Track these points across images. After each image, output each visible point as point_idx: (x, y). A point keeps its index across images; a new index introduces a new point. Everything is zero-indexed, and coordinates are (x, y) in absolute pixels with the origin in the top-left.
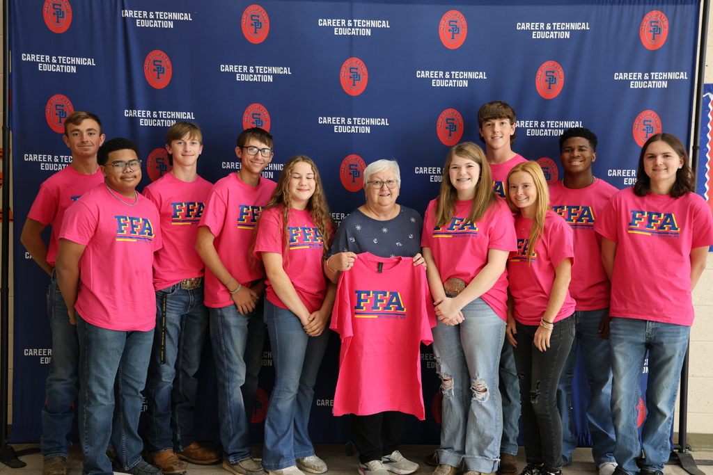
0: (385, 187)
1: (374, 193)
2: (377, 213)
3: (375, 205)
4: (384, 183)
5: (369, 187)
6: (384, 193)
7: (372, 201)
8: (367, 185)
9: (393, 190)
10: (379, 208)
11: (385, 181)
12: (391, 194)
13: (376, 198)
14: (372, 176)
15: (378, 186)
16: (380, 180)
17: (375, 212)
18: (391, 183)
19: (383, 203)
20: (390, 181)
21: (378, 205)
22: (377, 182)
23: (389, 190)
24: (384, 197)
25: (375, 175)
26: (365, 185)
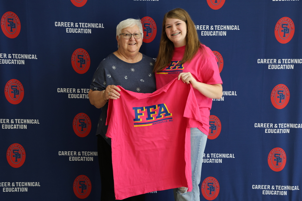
0: (133, 38)
1: (125, 43)
2: (127, 57)
3: (125, 51)
4: (132, 34)
5: (121, 38)
6: (132, 42)
7: (123, 48)
8: (119, 37)
9: (138, 40)
10: (128, 54)
11: (132, 33)
12: (137, 43)
13: (126, 46)
14: (123, 30)
15: (128, 37)
16: (129, 34)
17: (125, 56)
18: (137, 35)
19: (131, 50)
20: (136, 34)
21: (128, 51)
22: (127, 35)
23: (136, 40)
24: (132, 46)
25: (125, 30)
26: (118, 36)
